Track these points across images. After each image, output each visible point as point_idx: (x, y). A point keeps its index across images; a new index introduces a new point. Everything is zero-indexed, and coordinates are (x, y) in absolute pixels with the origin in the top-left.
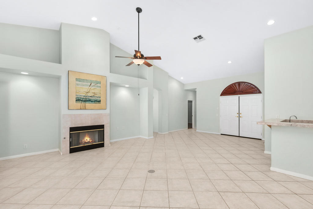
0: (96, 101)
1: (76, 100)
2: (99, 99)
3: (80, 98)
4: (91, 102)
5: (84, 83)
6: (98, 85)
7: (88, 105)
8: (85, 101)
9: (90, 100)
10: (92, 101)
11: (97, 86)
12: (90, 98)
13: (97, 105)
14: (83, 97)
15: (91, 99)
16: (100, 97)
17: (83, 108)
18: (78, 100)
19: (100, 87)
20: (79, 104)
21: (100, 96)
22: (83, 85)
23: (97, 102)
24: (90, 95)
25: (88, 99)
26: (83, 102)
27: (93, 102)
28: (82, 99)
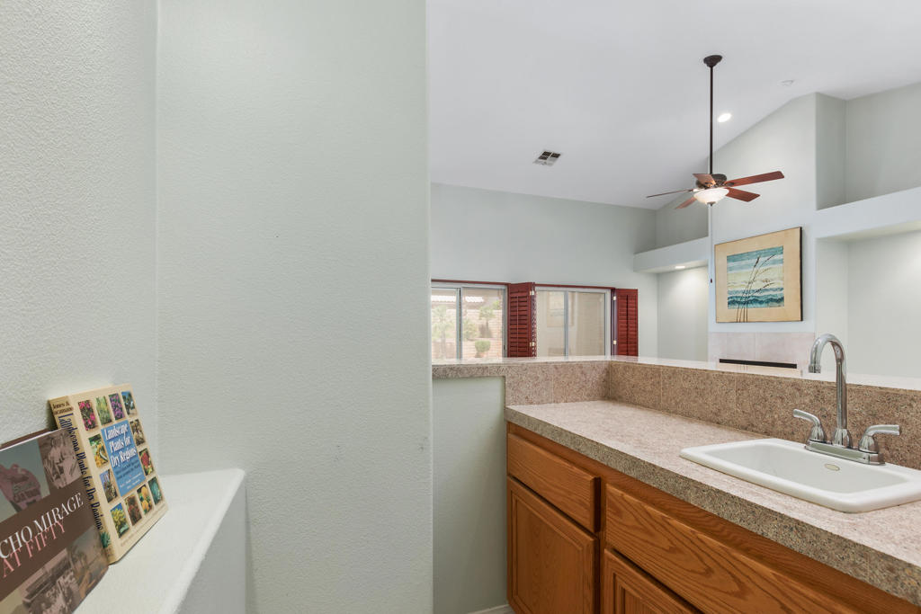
0: (772, 300)
1: (729, 303)
2: (778, 294)
3: (736, 297)
4: (759, 305)
5: (743, 263)
6: (776, 257)
7: (753, 310)
8: (746, 303)
9: (756, 301)
10: (761, 302)
11: (775, 262)
12: (757, 294)
13: (774, 310)
14: (741, 295)
15: (758, 297)
16: (782, 289)
17: (742, 320)
18: (732, 302)
19: (782, 261)
20: (735, 310)
21: (781, 286)
22: (742, 268)
23: (775, 304)
24: (755, 286)
25: (751, 298)
26: (741, 306)
27: (764, 305)
28: (739, 300)
